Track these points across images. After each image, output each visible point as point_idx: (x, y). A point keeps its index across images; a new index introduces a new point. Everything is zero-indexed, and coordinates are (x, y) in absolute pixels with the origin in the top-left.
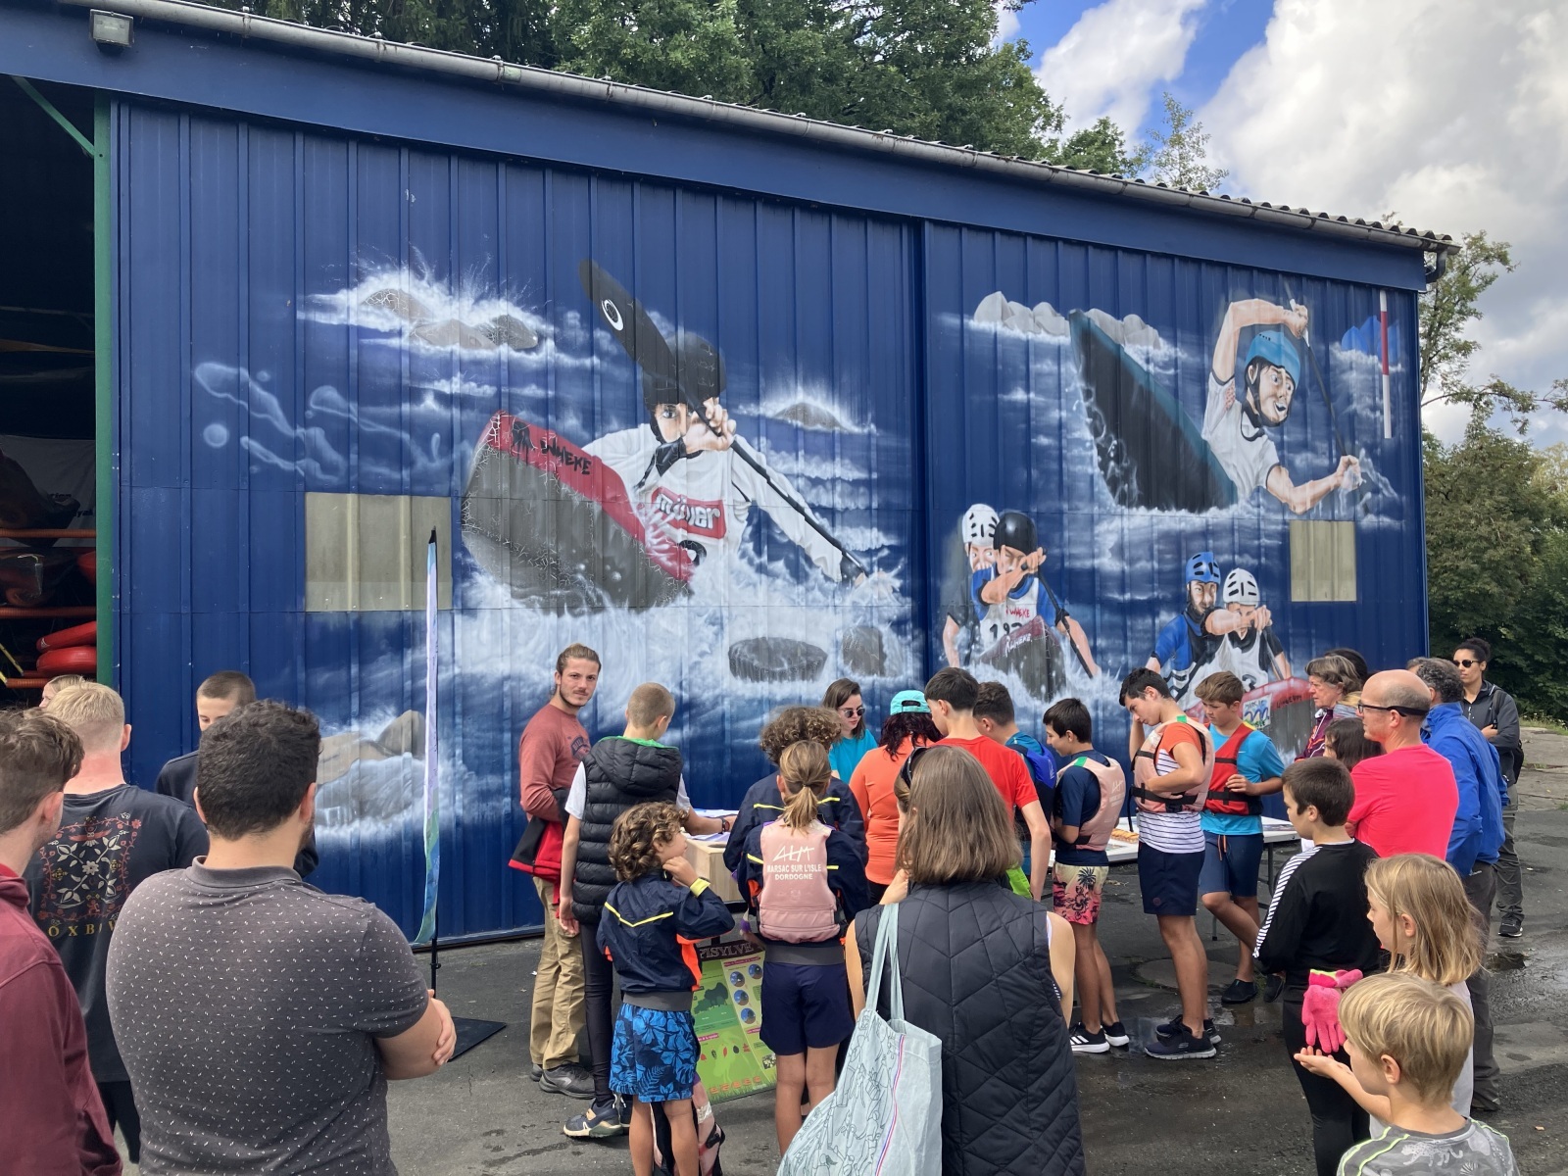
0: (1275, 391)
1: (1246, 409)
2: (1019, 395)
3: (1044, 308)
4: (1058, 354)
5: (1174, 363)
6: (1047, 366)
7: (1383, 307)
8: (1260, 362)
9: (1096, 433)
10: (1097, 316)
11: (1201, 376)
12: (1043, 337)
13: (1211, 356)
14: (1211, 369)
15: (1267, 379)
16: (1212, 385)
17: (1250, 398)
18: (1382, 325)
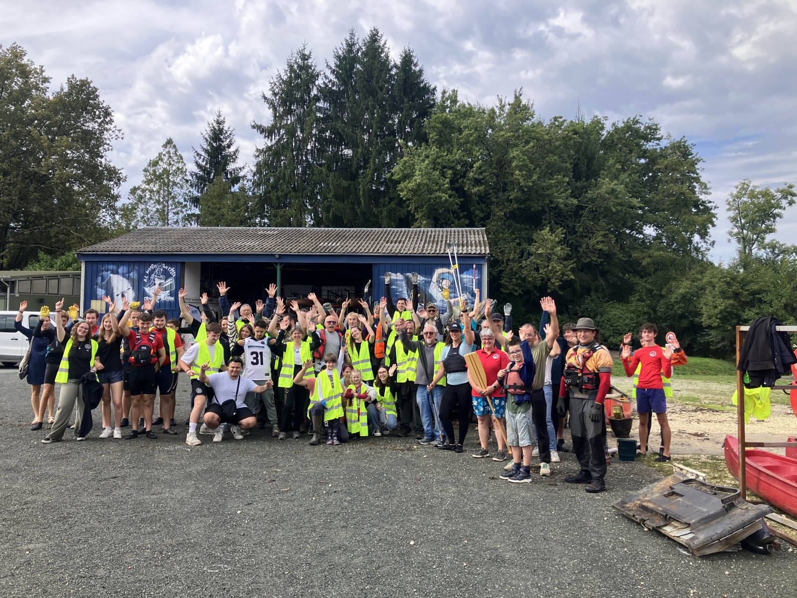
0: (445, 284)
1: (439, 287)
2: (394, 287)
3: (399, 274)
4: (400, 280)
5: (423, 281)
6: (399, 282)
7: (474, 266)
8: (443, 279)
9: (407, 292)
10: (410, 275)
11: (430, 282)
12: (398, 278)
13: (432, 278)
14: (431, 281)
15: (444, 282)
16: (432, 283)
17: (440, 285)
18: (474, 270)
